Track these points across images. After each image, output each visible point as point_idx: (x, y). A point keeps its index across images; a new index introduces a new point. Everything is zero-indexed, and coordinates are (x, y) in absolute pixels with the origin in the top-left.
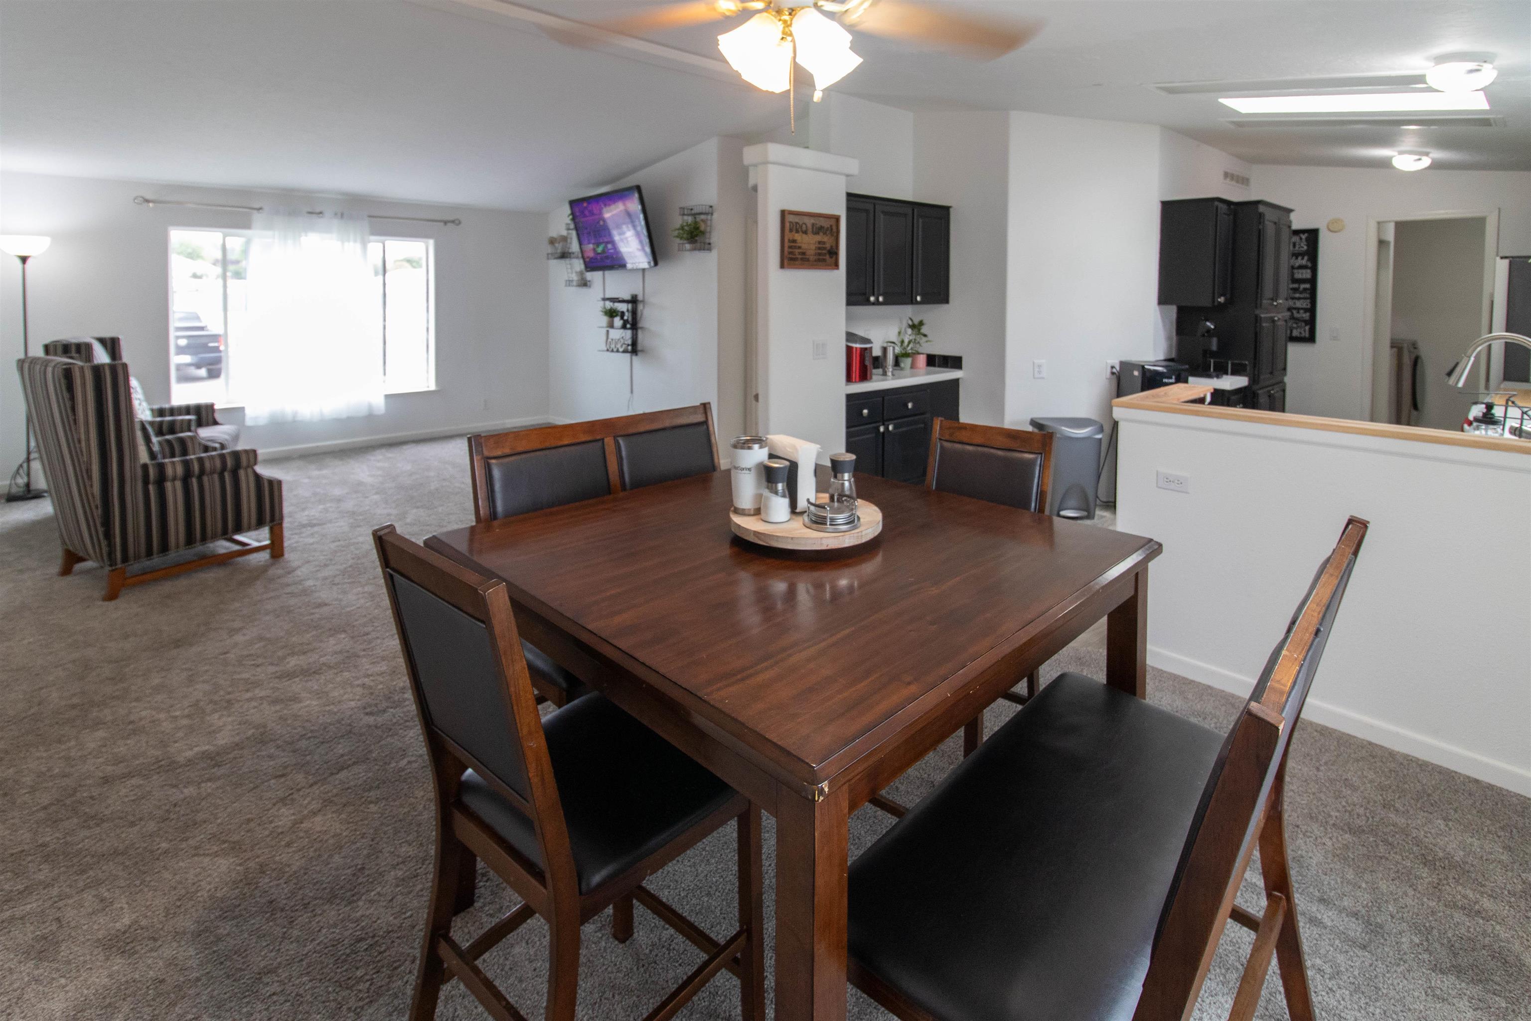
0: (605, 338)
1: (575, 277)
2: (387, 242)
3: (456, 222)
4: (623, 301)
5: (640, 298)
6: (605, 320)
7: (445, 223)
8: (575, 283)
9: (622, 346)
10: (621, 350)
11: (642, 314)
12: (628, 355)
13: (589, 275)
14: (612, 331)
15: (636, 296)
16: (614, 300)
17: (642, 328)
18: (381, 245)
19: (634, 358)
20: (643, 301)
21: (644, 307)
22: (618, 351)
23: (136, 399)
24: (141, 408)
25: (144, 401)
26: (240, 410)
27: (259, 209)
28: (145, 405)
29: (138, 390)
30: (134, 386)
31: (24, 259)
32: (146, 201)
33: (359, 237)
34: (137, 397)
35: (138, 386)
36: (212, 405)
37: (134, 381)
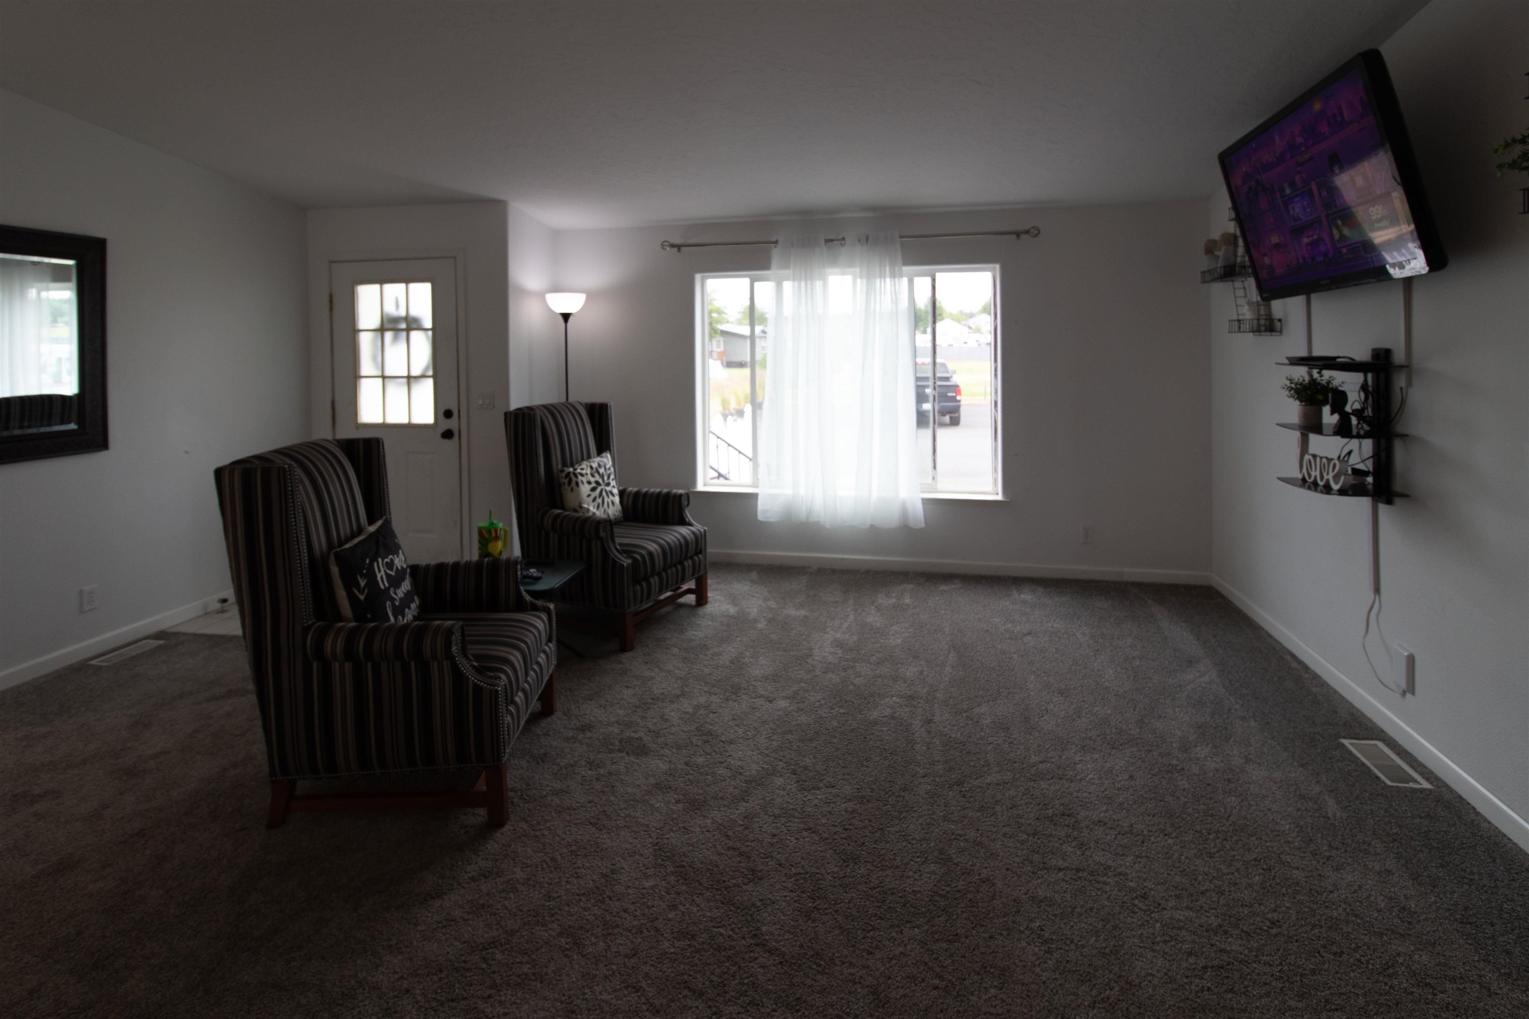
0: (1297, 451)
1: (1247, 313)
2: (939, 276)
3: (1033, 232)
4: (1350, 366)
5: (1399, 357)
6: (1293, 410)
7: (1018, 234)
8: (1246, 326)
9: (1336, 478)
10: (1335, 487)
11: (1403, 402)
12: (1363, 504)
13: (1278, 307)
14: (1313, 438)
15: (1388, 352)
16: (1330, 363)
17: (1404, 436)
18: (928, 280)
19: (1382, 507)
20: (1407, 367)
21: (1409, 384)
22: (1327, 489)
23: (589, 483)
24: (594, 494)
25: (608, 484)
26: (752, 498)
27: (776, 242)
28: (608, 489)
29: (602, 471)
30: (595, 465)
31: (566, 317)
32: (672, 246)
33: (888, 269)
34: (592, 480)
35: (609, 464)
36: (681, 495)
37: (607, 460)
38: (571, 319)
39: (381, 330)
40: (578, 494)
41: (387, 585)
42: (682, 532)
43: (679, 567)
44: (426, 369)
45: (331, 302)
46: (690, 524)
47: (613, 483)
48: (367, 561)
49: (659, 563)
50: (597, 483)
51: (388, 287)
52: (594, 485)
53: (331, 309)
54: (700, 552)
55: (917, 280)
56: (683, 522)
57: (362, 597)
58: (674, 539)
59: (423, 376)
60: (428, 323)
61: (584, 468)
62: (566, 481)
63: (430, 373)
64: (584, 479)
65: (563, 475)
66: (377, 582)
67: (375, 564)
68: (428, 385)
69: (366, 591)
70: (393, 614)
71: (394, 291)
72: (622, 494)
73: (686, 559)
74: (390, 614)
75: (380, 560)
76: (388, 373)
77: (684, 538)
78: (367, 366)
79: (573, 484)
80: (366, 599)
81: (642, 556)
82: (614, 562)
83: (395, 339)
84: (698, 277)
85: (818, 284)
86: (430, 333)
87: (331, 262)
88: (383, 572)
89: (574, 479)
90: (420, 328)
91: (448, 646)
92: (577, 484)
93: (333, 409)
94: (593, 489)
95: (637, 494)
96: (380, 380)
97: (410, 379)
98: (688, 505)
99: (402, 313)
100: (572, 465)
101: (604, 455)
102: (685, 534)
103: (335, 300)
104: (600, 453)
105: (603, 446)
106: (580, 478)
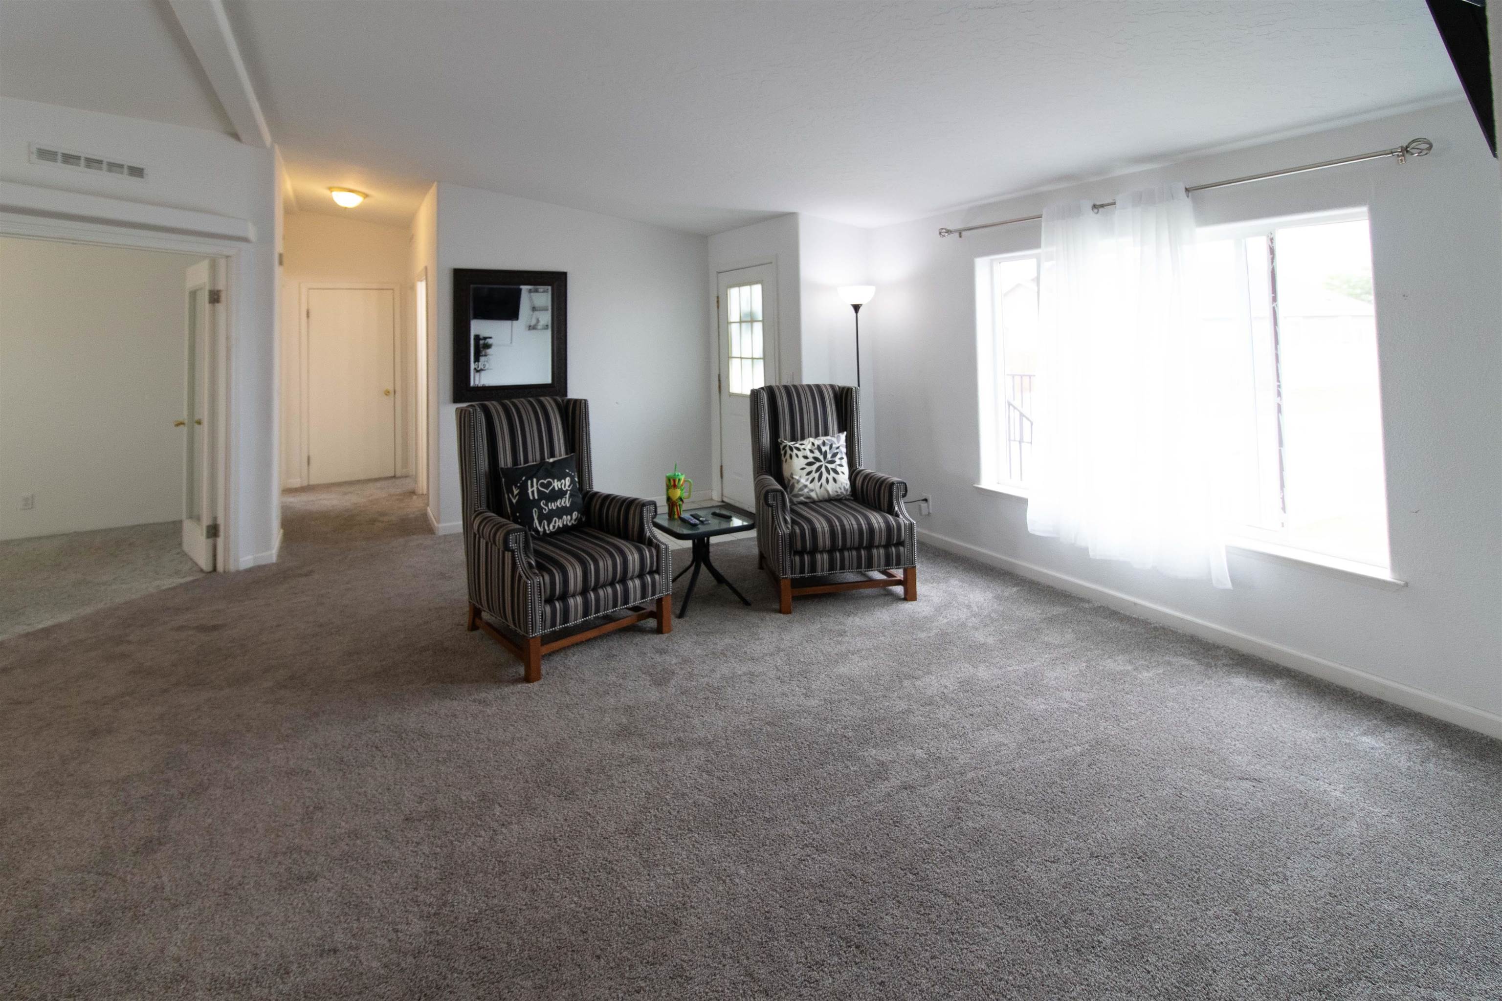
23: (806, 457)
24: (810, 469)
26: (1021, 502)
29: (827, 449)
30: (817, 443)
31: (857, 308)
34: (811, 455)
39: (741, 322)
40: (791, 466)
41: (536, 497)
42: (874, 521)
43: (862, 552)
44: (760, 353)
45: (718, 302)
46: (896, 514)
48: (524, 478)
49: (824, 541)
50: (817, 459)
51: (743, 290)
52: (811, 460)
53: (718, 307)
54: (900, 544)
57: (514, 501)
58: (855, 526)
59: (759, 358)
60: (760, 317)
61: (804, 444)
62: (783, 453)
63: (762, 356)
65: (781, 447)
66: (528, 494)
67: (529, 482)
68: (760, 365)
69: (517, 498)
70: (538, 519)
71: (745, 292)
74: (535, 517)
75: (535, 480)
76: (743, 355)
77: (871, 530)
78: (734, 349)
79: (787, 456)
80: (517, 502)
81: (803, 530)
83: (746, 329)
86: (761, 324)
87: (718, 272)
88: (535, 488)
90: (757, 321)
92: (791, 457)
93: (719, 381)
94: (810, 464)
95: (867, 476)
96: (740, 360)
97: (753, 360)
98: (903, 496)
99: (749, 309)
100: (797, 440)
101: (838, 434)
102: (876, 525)
103: (720, 300)
105: (844, 426)
106: (796, 452)
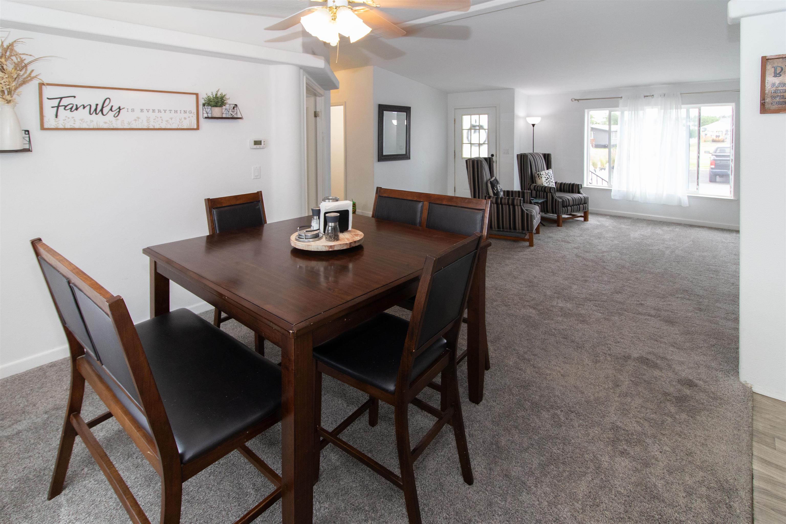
18: (697, 109)
23: (545, 177)
24: (547, 181)
25: (551, 179)
26: (609, 191)
27: (622, 97)
28: (551, 180)
29: (549, 174)
30: (547, 172)
31: (533, 125)
32: (575, 100)
33: (674, 106)
34: (546, 177)
35: (551, 173)
36: (579, 185)
37: (550, 171)
38: (535, 126)
39: (470, 129)
40: (542, 180)
41: (500, 191)
43: (578, 206)
44: (485, 141)
46: (582, 194)
47: (553, 179)
49: (571, 203)
50: (548, 178)
51: (473, 116)
52: (547, 178)
53: (455, 123)
54: (586, 203)
55: (691, 110)
56: (579, 193)
58: (576, 197)
59: (484, 144)
60: (486, 127)
61: (543, 173)
62: (538, 176)
63: (487, 142)
64: (543, 176)
65: (537, 174)
66: (498, 190)
67: (496, 186)
68: (486, 146)
71: (475, 117)
72: (556, 183)
73: (581, 204)
75: (498, 185)
76: (472, 143)
77: (580, 197)
78: (465, 140)
79: (540, 177)
81: (566, 200)
82: (556, 200)
83: (475, 132)
84: (586, 111)
85: (641, 113)
86: (487, 130)
87: (455, 109)
88: (499, 188)
89: (540, 176)
90: (483, 129)
91: (520, 203)
93: (455, 153)
94: (547, 180)
95: (561, 184)
96: (470, 145)
97: (480, 145)
98: (581, 188)
99: (477, 124)
100: (539, 172)
101: (549, 170)
103: (456, 120)
104: (548, 169)
105: (549, 167)
106: (542, 175)
